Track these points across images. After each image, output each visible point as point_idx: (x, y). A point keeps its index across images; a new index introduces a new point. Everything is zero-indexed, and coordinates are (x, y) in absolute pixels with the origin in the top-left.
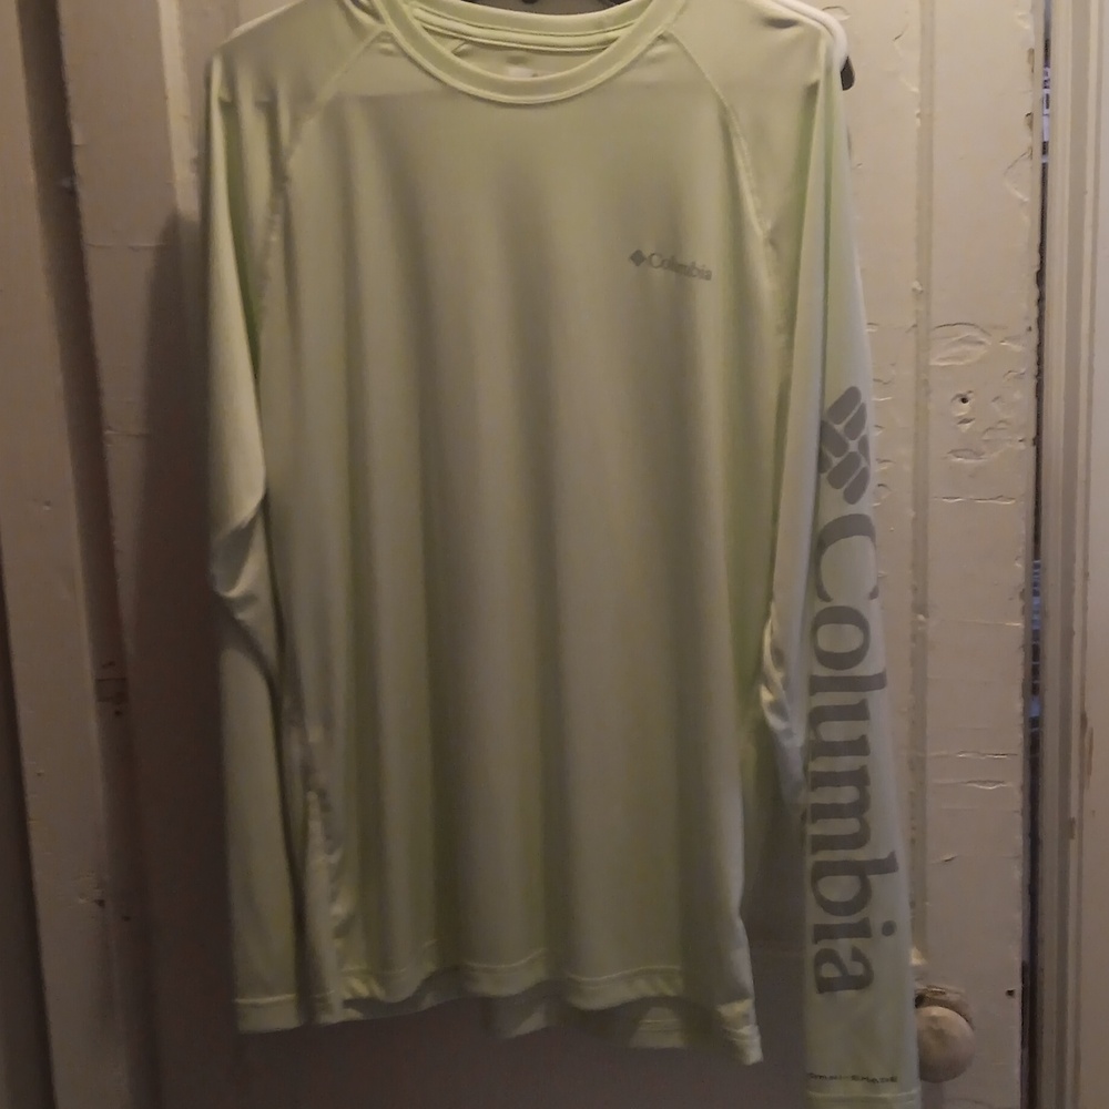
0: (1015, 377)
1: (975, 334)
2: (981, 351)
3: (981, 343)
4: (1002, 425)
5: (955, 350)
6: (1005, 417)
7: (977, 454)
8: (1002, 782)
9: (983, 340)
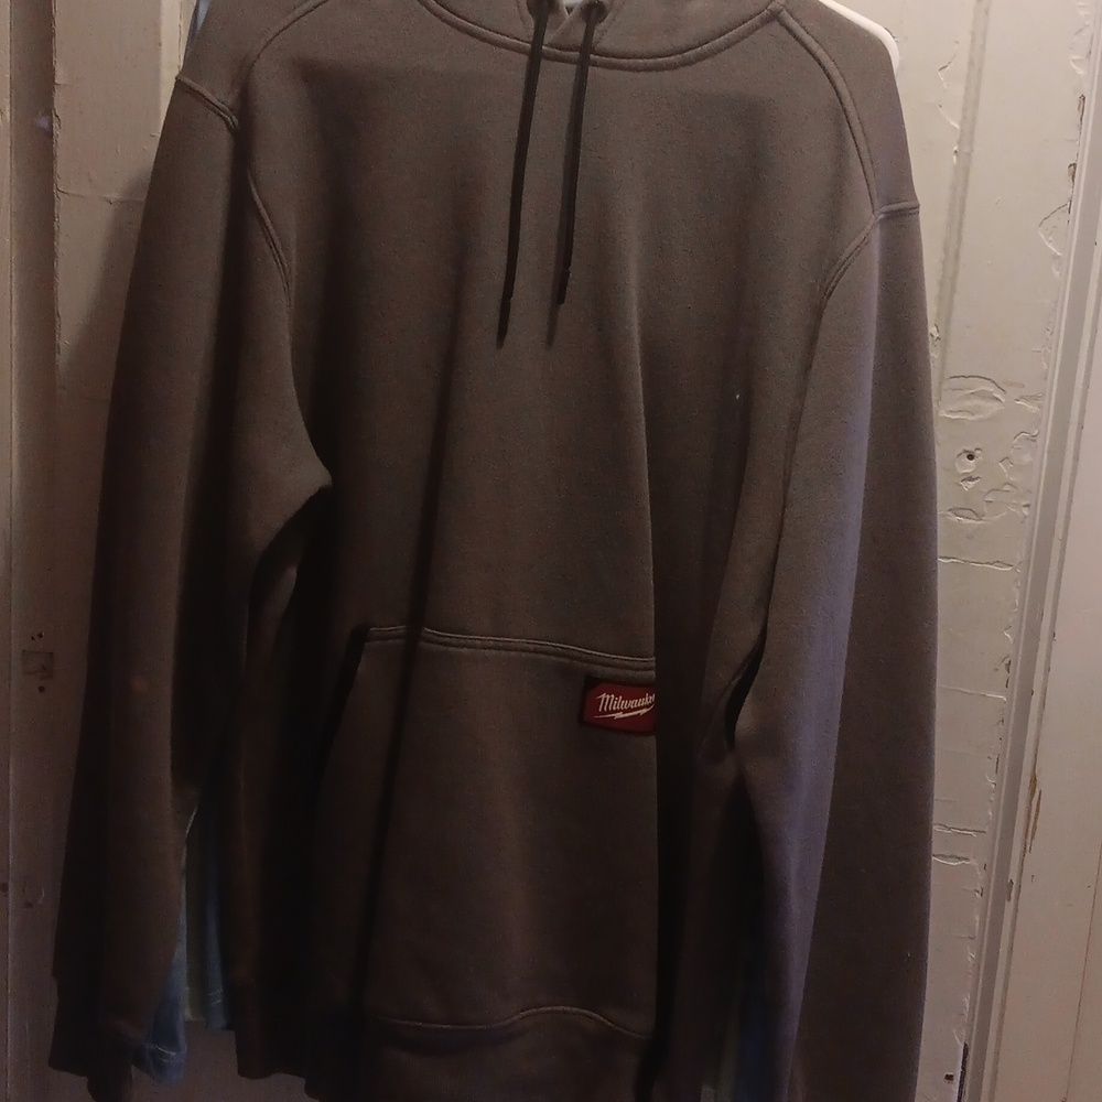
0: (1027, 439)
1: (991, 388)
2: (995, 406)
3: (997, 399)
4: (1007, 488)
5: (968, 404)
6: (1012, 479)
7: (979, 516)
8: (966, 859)
9: (998, 396)
